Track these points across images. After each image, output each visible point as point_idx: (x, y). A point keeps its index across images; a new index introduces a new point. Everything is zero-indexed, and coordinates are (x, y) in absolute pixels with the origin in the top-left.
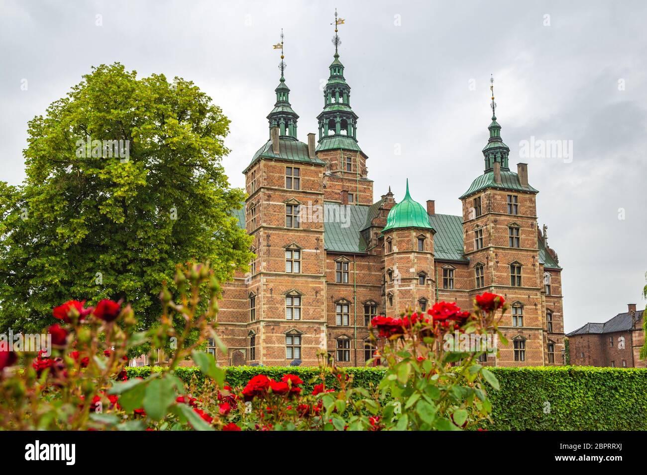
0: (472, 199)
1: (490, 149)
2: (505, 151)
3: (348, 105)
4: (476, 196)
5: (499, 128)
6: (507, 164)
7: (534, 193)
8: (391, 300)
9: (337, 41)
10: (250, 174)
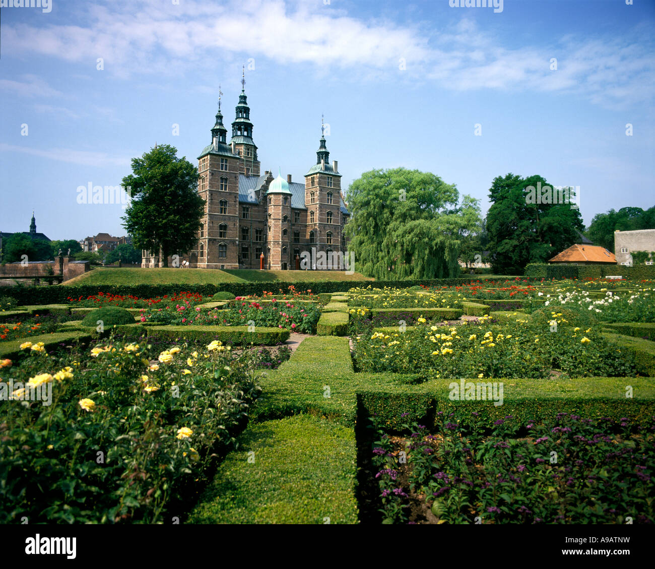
0: (310, 177)
1: (320, 152)
2: (327, 154)
3: (248, 119)
4: (313, 176)
5: (325, 141)
6: (328, 161)
7: (340, 176)
8: (270, 228)
9: (243, 82)
10: (201, 160)
